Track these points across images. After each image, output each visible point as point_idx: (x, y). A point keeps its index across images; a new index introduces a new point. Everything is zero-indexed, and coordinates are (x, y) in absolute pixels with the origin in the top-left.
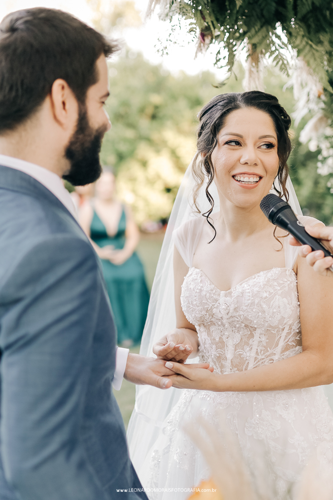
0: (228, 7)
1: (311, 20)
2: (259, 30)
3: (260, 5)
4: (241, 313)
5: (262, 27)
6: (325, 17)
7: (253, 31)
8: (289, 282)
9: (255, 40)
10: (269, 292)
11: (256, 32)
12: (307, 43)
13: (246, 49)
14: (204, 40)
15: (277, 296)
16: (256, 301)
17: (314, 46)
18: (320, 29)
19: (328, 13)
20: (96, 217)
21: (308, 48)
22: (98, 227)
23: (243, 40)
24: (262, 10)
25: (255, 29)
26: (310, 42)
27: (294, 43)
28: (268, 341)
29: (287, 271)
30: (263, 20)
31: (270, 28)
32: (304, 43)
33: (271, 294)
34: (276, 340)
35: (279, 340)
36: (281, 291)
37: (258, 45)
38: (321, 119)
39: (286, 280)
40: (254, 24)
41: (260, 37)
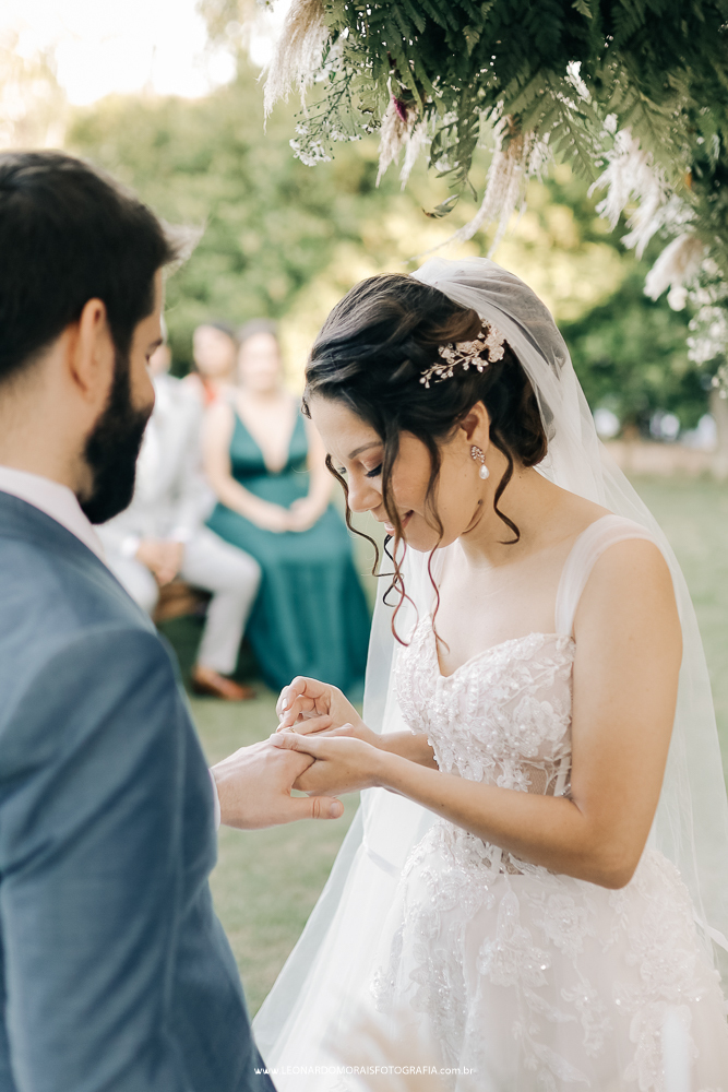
0: (450, 46)
1: (647, 44)
2: (527, 81)
3: (528, 27)
4: (466, 726)
5: (533, 74)
6: (678, 34)
7: (514, 85)
8: (557, 667)
9: (519, 105)
10: (510, 688)
11: (521, 88)
12: (638, 100)
13: (501, 125)
14: (405, 115)
15: (527, 697)
16: (486, 707)
17: (652, 105)
18: (667, 62)
19: (684, 24)
20: (240, 429)
21: (638, 110)
22: (246, 453)
23: (495, 106)
24: (532, 38)
25: (518, 80)
26: (643, 97)
27: (607, 101)
28: (530, 783)
29: (559, 642)
30: (537, 59)
31: (552, 74)
32: (629, 101)
33: (512, 691)
34: (547, 783)
35: (553, 783)
36: (537, 687)
37: (525, 116)
38: (689, 244)
39: (550, 662)
40: (516, 70)
41: (531, 97)
